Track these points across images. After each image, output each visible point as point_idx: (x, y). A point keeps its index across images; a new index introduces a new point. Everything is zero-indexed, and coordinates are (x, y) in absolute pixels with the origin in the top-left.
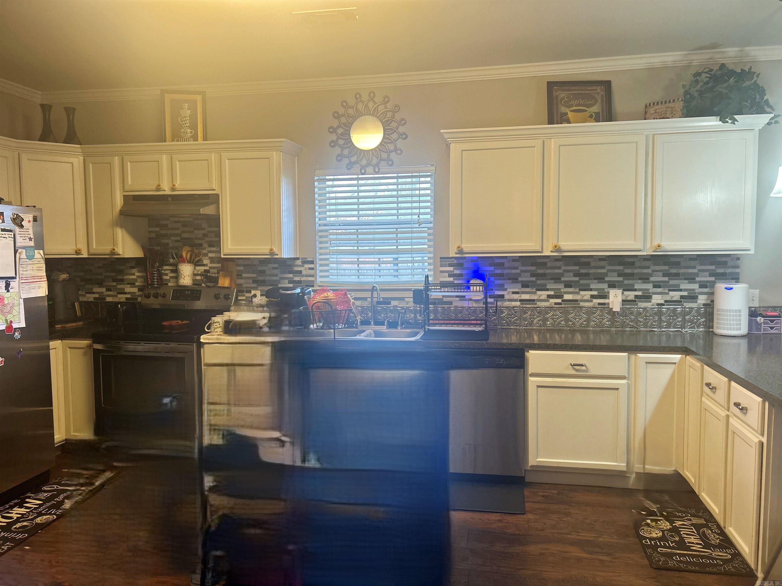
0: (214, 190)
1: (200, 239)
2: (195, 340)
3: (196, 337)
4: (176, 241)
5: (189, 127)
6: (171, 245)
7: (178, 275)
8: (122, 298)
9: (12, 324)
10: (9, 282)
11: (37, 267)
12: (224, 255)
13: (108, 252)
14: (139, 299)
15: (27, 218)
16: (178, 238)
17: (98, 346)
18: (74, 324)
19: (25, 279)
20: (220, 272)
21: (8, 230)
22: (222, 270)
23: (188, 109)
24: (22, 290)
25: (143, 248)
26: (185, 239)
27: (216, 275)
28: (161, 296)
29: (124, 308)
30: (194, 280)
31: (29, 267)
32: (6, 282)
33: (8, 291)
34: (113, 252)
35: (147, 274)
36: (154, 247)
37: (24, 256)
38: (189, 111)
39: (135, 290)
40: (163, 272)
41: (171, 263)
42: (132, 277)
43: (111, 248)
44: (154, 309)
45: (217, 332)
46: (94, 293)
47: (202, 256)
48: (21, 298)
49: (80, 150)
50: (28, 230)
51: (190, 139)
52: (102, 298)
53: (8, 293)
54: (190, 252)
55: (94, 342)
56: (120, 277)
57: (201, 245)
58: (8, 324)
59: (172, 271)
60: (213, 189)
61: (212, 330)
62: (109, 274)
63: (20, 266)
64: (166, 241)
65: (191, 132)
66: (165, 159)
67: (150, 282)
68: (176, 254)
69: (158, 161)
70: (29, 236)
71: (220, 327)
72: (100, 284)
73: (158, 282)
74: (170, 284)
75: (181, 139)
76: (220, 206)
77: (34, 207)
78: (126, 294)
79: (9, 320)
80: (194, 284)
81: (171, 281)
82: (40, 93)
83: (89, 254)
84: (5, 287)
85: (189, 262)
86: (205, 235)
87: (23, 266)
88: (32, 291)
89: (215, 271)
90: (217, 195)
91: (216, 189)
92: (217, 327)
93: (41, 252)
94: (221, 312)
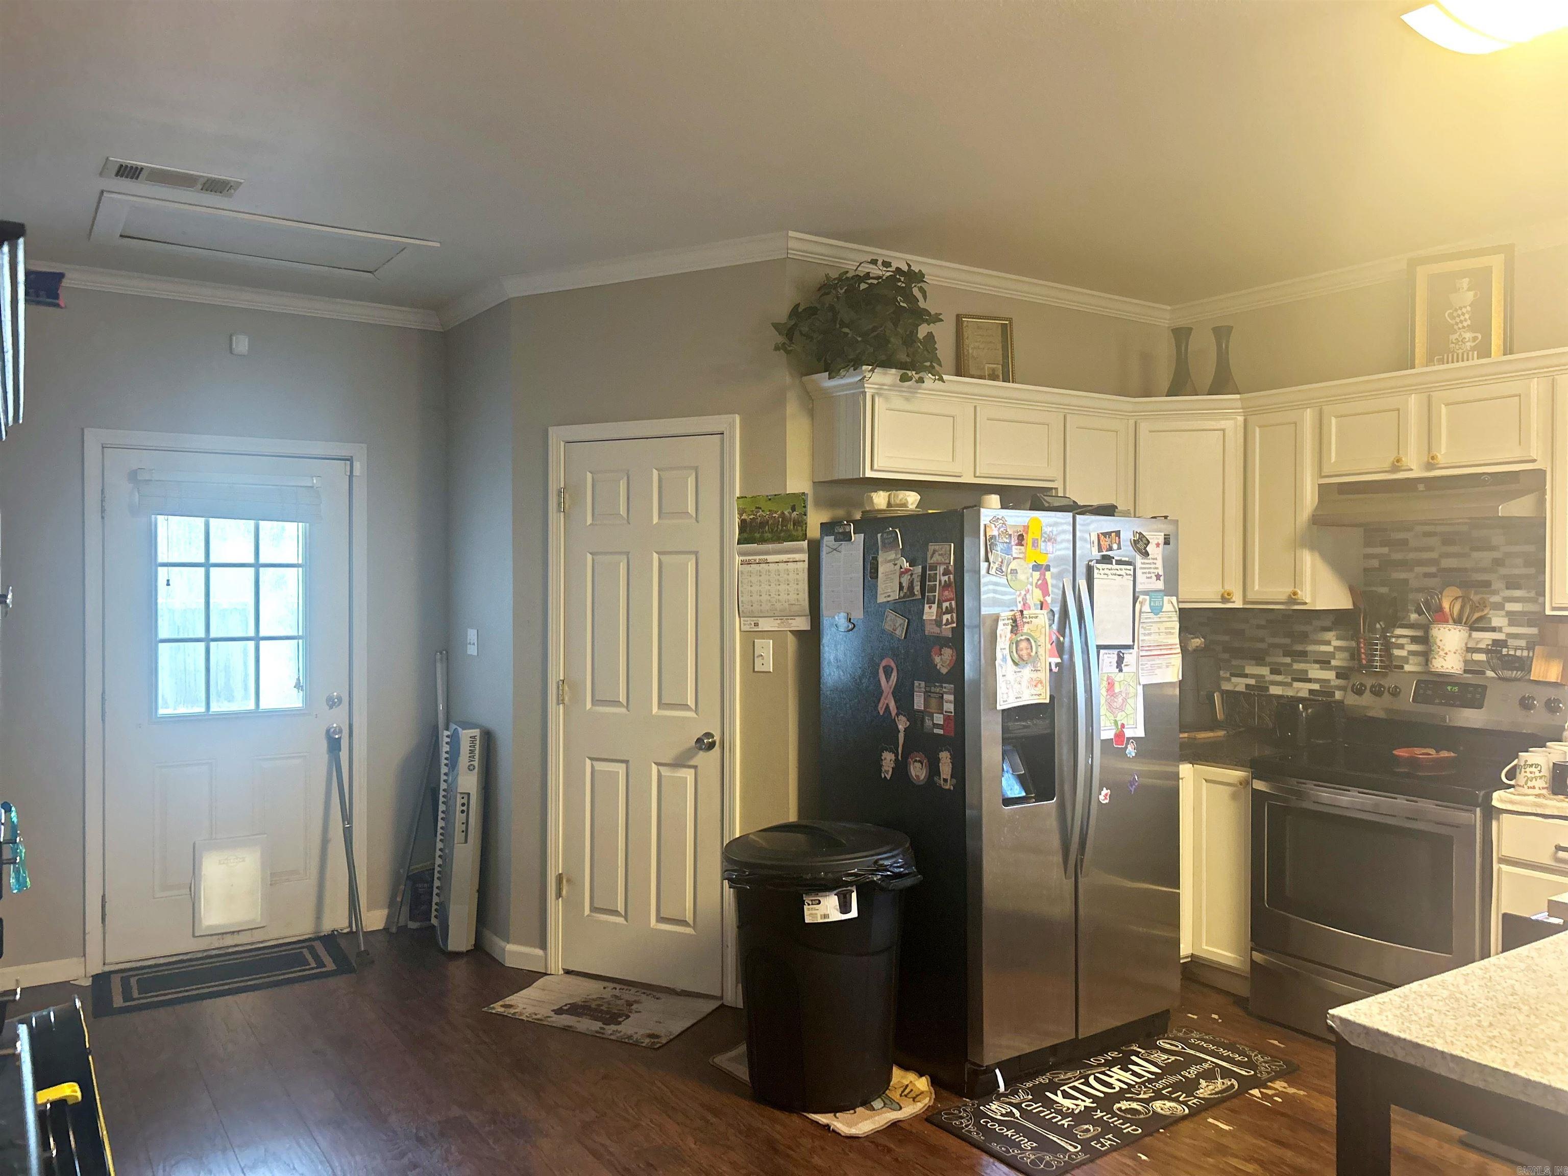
0: (1534, 461)
1: (1484, 570)
2: (1480, 800)
3: (1482, 793)
4: (1427, 575)
5: (1470, 328)
6: (1414, 584)
7: (1431, 650)
8: (1302, 689)
9: (1124, 730)
10: (1123, 654)
11: (1166, 628)
12: (1554, 609)
13: (1283, 597)
14: (1338, 695)
15: (1156, 538)
16: (1433, 570)
17: (1259, 785)
18: (1211, 734)
19: (1147, 648)
20: (1537, 647)
21: (1125, 561)
22: (1542, 643)
23: (1469, 289)
24: (1142, 669)
25: (1352, 590)
26: (1445, 570)
27: (1525, 653)
28: (1389, 691)
29: (1310, 711)
30: (1466, 662)
31: (1154, 628)
32: (1118, 655)
33: (1121, 670)
34: (1293, 599)
35: (1358, 643)
36: (1374, 589)
37: (1146, 608)
38: (1471, 293)
39: (1330, 675)
40: (1393, 640)
41: (1412, 622)
42: (1324, 648)
43: (1289, 590)
44: (1370, 717)
45: (1534, 788)
46: (1246, 676)
47: (1489, 608)
48: (1140, 684)
49: (1239, 404)
50: (1155, 561)
51: (1470, 353)
52: (1261, 687)
53: (1120, 674)
54: (1460, 600)
55: (1256, 776)
56: (1299, 648)
57: (1487, 584)
58: (1118, 729)
59: (1414, 640)
60: (1531, 458)
61: (1522, 782)
62: (1277, 640)
63: (1141, 625)
64: (1403, 576)
65: (1475, 339)
66: (1413, 403)
67: (1364, 662)
68: (1427, 603)
69: (1398, 410)
70: (1156, 571)
71: (1541, 777)
72: (1259, 660)
73: (1381, 661)
74: (1407, 668)
75: (1450, 355)
76: (1548, 497)
77: (1166, 517)
78: (1310, 682)
79: (1119, 724)
80: (1465, 671)
81: (1411, 662)
82: (1169, 308)
83: (1245, 602)
84: (1117, 662)
85: (1458, 621)
86: (1498, 563)
87: (1145, 625)
88: (1157, 671)
89: (1523, 643)
90: (1541, 473)
91: (1539, 459)
92: (1533, 775)
93: (1174, 599)
94: (1539, 741)
